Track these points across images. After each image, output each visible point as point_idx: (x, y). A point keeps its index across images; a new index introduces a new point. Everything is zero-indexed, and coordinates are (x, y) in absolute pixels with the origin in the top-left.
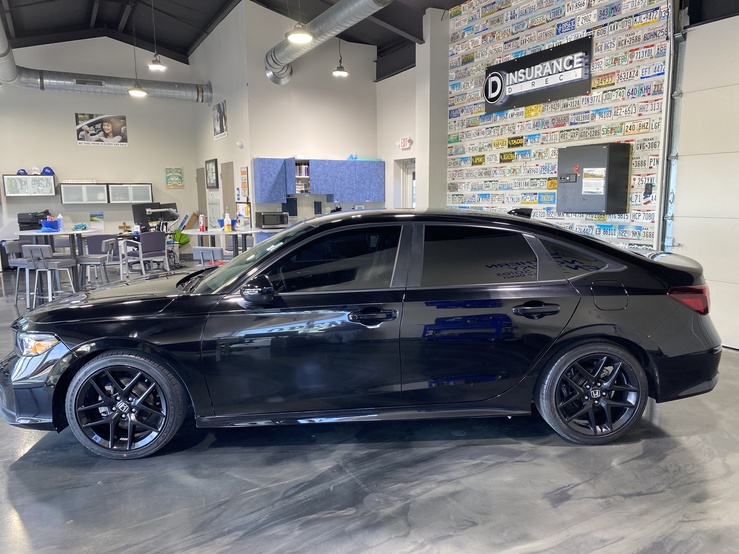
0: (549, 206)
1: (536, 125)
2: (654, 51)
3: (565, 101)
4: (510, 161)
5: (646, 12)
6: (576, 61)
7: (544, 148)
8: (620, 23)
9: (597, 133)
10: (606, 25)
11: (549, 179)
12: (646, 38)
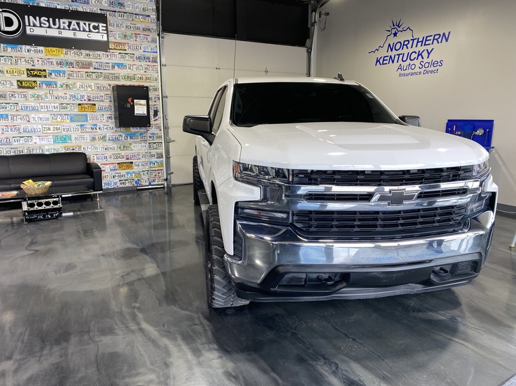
0: (82, 123)
1: (60, 64)
2: (149, 38)
3: (88, 52)
4: (33, 88)
5: (142, 15)
6: (101, 28)
7: (70, 82)
8: (125, 14)
9: (117, 78)
10: (115, 12)
11: (79, 105)
12: (144, 30)
